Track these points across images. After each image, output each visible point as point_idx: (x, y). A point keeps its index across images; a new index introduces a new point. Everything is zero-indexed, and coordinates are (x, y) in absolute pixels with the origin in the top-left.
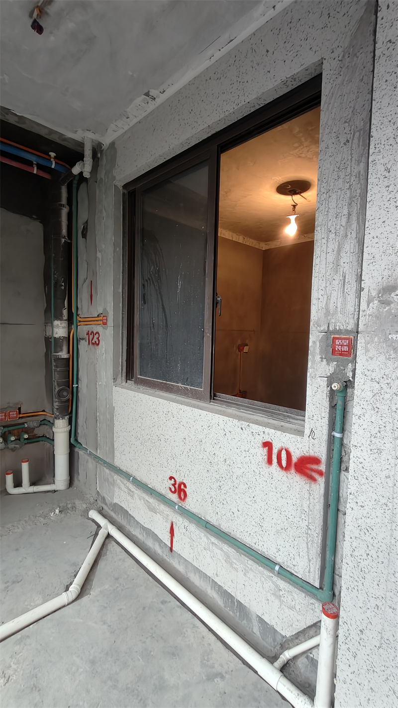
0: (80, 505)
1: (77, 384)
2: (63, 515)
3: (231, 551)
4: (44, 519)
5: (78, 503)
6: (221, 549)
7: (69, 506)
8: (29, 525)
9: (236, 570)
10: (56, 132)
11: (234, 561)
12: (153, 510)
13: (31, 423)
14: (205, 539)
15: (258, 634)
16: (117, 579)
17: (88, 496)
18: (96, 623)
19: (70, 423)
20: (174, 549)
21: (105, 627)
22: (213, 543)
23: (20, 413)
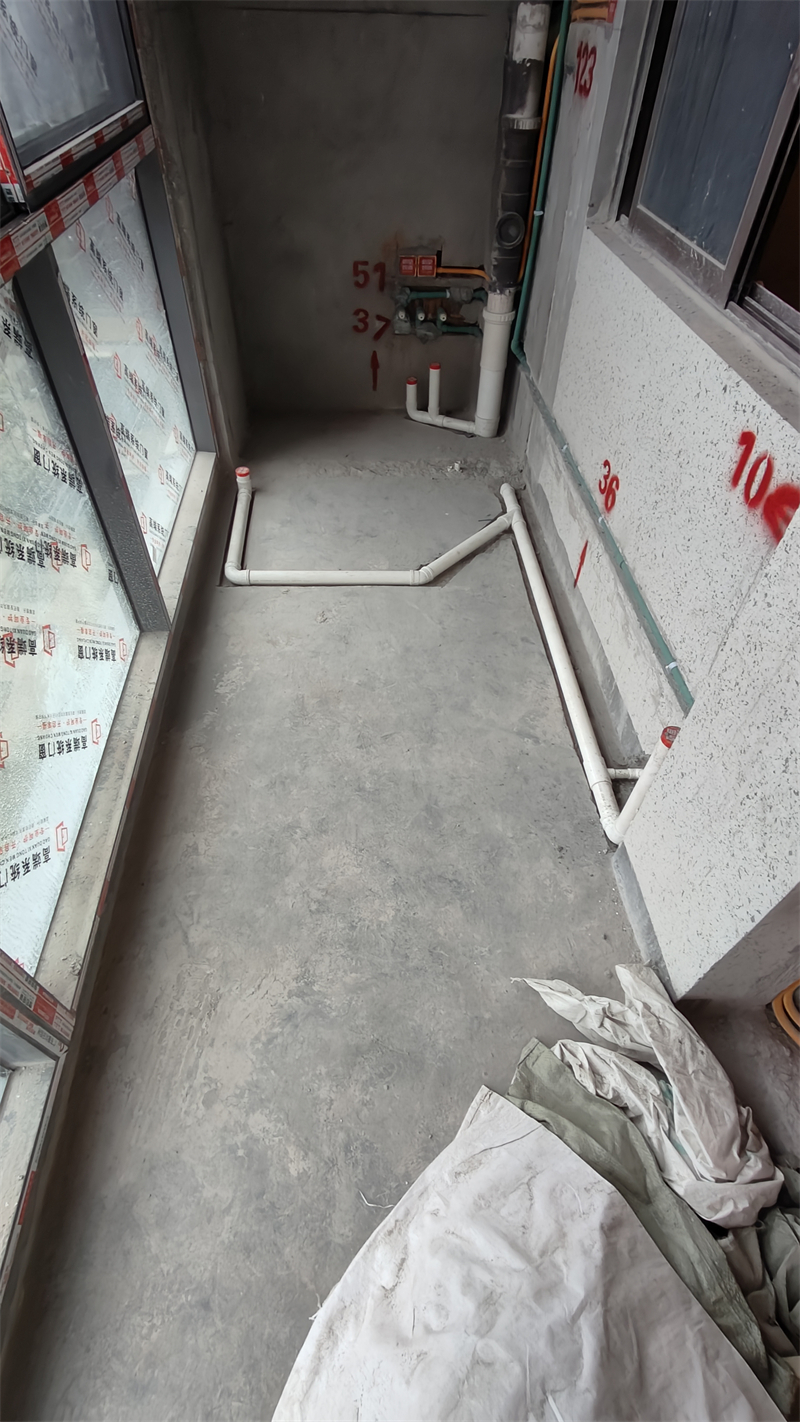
0: (496, 470)
1: (543, 209)
2: (463, 476)
3: (633, 615)
4: (437, 471)
5: (494, 464)
6: (624, 607)
7: (480, 466)
8: (415, 473)
9: (629, 644)
11: (632, 632)
12: (573, 513)
13: (457, 292)
14: (612, 583)
15: (620, 734)
16: (484, 586)
17: (513, 460)
18: (432, 618)
19: (515, 306)
20: (578, 583)
21: (439, 627)
22: (618, 594)
23: (439, 265)
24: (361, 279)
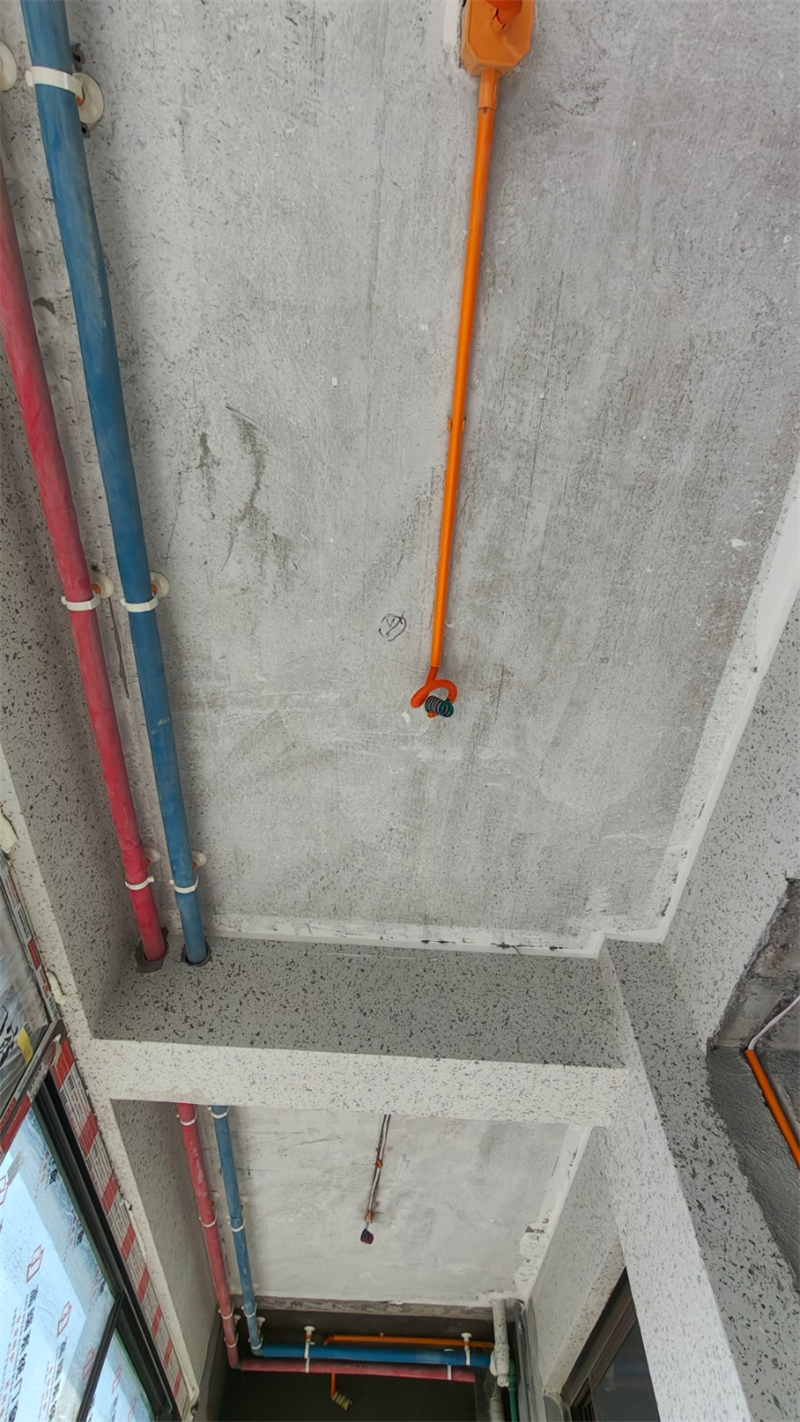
10: (454, 1307)
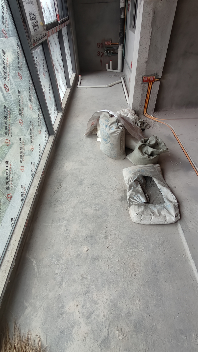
0: (120, 76)
1: (126, 30)
4: (111, 76)
8: (107, 77)
13: (114, 47)
16: (116, 87)
17: (123, 74)
21: (109, 91)
23: (111, 43)
24: (99, 46)
